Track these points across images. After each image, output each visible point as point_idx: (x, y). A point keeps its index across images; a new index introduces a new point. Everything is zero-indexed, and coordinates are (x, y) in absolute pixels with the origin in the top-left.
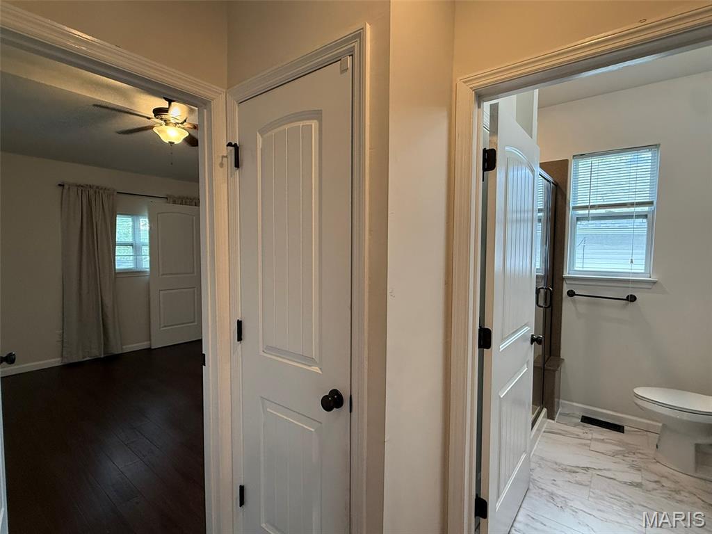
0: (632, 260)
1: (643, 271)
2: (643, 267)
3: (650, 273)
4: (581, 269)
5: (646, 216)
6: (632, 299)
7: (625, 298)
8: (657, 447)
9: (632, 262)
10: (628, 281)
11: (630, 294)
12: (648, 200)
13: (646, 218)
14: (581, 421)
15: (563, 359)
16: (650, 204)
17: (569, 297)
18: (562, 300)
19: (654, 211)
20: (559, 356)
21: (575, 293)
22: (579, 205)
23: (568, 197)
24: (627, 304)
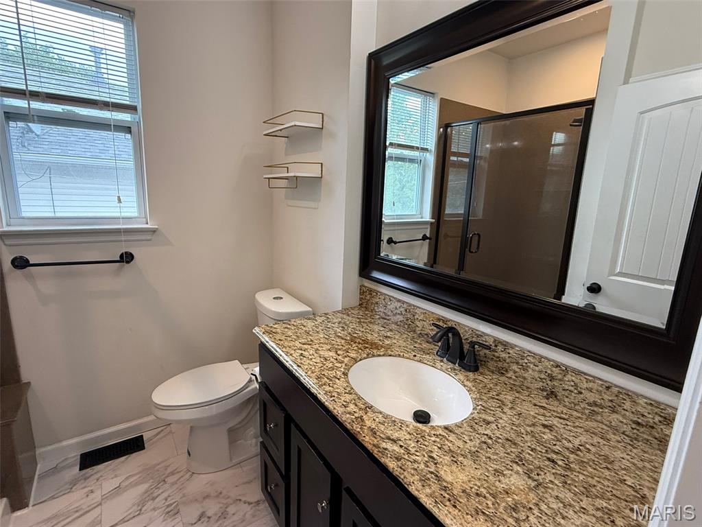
0: (119, 197)
1: (136, 214)
2: (136, 210)
3: (146, 218)
4: (51, 215)
5: (128, 130)
6: (127, 258)
7: (119, 259)
8: (189, 455)
9: (119, 201)
10: (118, 231)
11: (124, 251)
12: (128, 103)
13: (130, 132)
14: (80, 470)
15: (28, 383)
16: (131, 108)
17: (19, 271)
18: (3, 278)
19: (138, 123)
20: (19, 381)
21: (27, 260)
22: (4, 85)
24: (121, 267)
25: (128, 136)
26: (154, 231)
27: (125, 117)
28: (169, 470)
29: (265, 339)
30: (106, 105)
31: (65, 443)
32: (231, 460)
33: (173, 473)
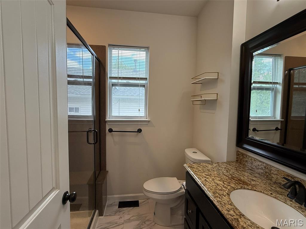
3: (147, 116)
6: (140, 131)
7: (137, 131)
8: (155, 214)
9: (139, 110)
10: (138, 121)
11: (139, 128)
12: (145, 77)
14: (119, 207)
15: (108, 171)
16: (146, 79)
17: (110, 133)
18: (105, 135)
19: (147, 83)
20: (106, 170)
21: (112, 130)
22: (113, 76)
23: (106, 70)
24: (138, 134)
25: (144, 88)
26: (149, 121)
27: (143, 82)
29: (189, 170)
30: (138, 79)
31: (115, 196)
32: (171, 222)
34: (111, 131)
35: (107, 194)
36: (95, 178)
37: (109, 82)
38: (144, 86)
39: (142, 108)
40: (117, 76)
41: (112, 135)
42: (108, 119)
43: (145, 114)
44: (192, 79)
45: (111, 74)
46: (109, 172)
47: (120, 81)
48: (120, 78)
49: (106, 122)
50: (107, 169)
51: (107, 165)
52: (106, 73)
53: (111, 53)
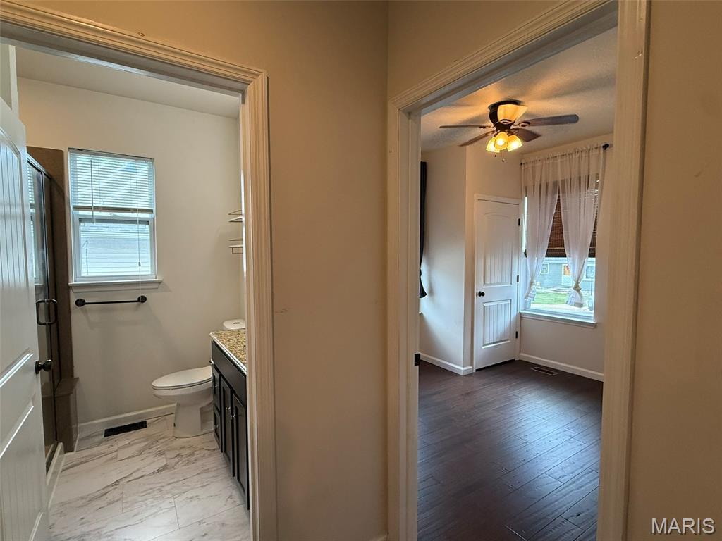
0: (139, 262)
1: (150, 273)
2: (149, 269)
3: (155, 274)
6: (143, 299)
7: (137, 300)
8: (175, 425)
9: (140, 265)
10: (138, 283)
11: (140, 295)
12: (148, 208)
13: (148, 224)
14: (105, 436)
15: (78, 378)
16: (150, 211)
17: (79, 308)
18: (70, 312)
19: (153, 219)
20: (72, 376)
21: (84, 301)
22: (80, 204)
23: (66, 194)
24: (139, 305)
25: (147, 226)
26: (160, 283)
27: (146, 216)
28: (161, 437)
30: (135, 210)
31: (96, 422)
32: (202, 429)
33: (163, 438)
34: (80, 303)
35: (79, 421)
36: (54, 387)
37: (73, 215)
38: (148, 223)
39: (146, 259)
40: (91, 205)
41: (85, 312)
42: (72, 282)
43: (152, 271)
44: (230, 214)
45: (76, 199)
46: (80, 379)
47: (96, 213)
48: (97, 209)
49: (69, 288)
50: (76, 374)
51: (75, 369)
52: (66, 198)
53: (74, 163)
